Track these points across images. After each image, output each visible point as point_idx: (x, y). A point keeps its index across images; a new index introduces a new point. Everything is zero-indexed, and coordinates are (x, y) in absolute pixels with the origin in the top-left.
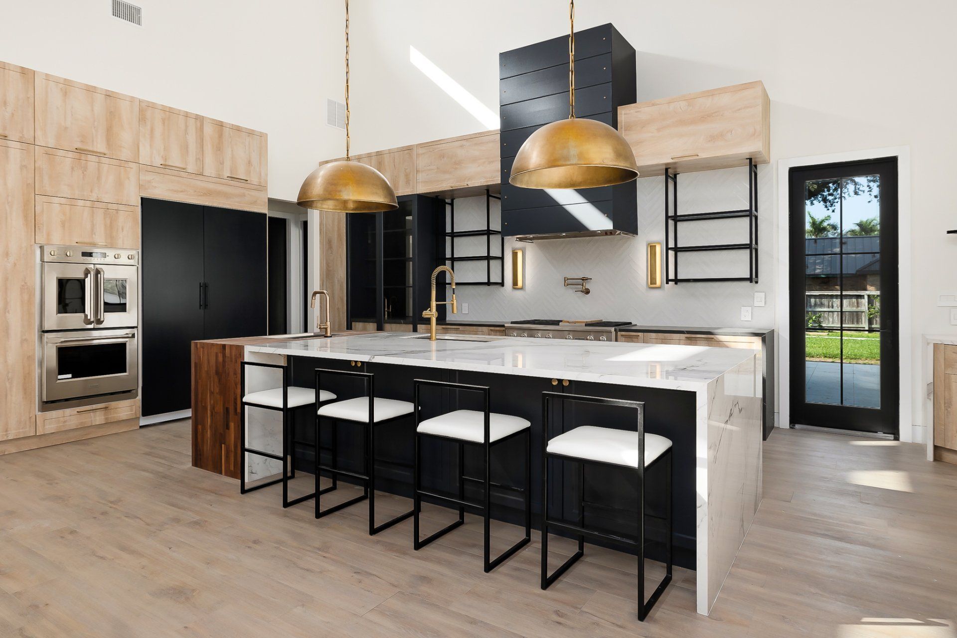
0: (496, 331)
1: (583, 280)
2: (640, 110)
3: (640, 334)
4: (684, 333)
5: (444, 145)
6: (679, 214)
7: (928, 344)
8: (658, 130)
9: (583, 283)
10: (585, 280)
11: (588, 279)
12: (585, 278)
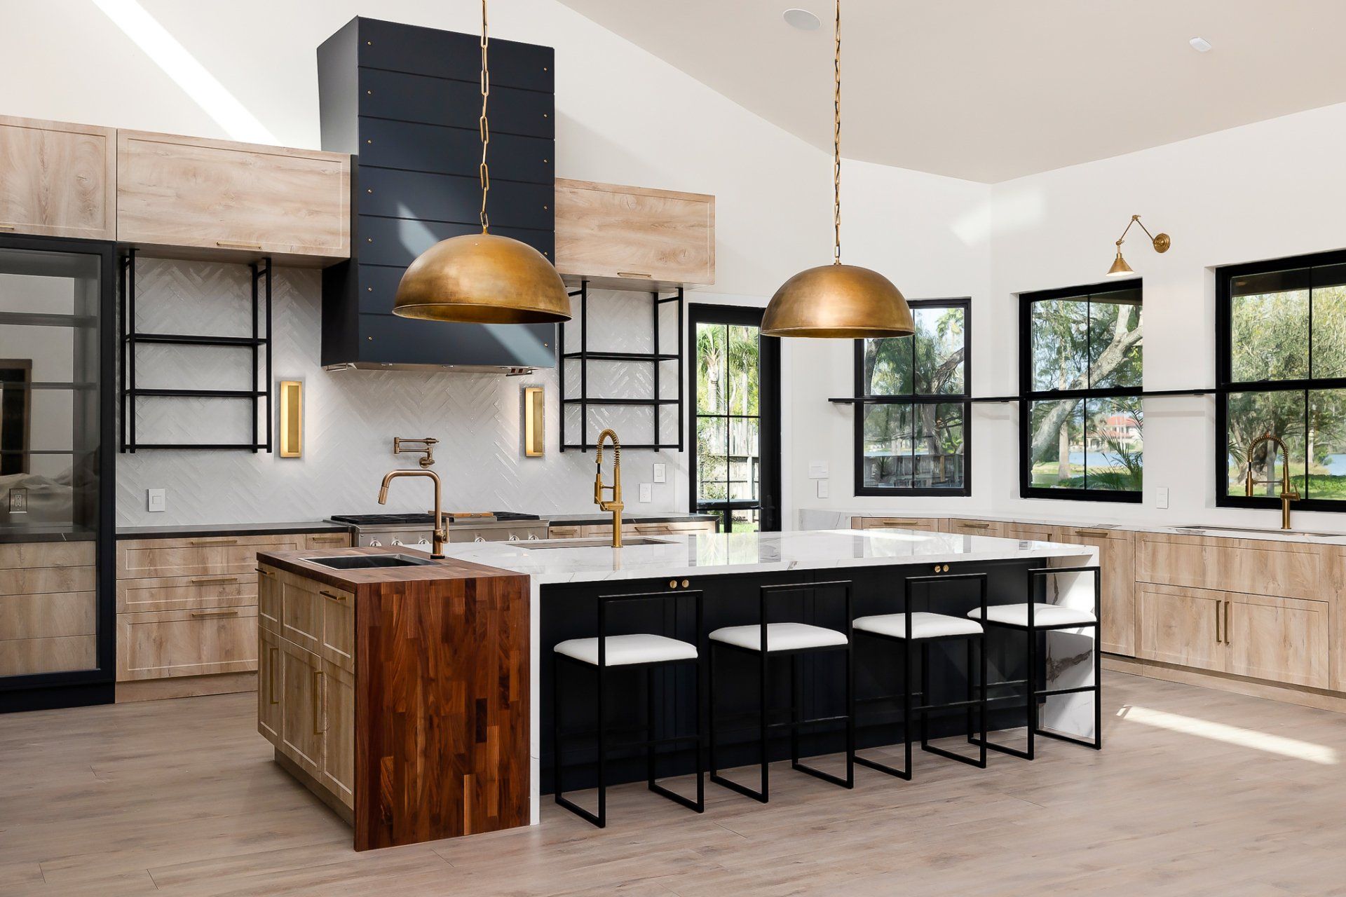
0: (324, 541)
1: (427, 443)
2: (576, 190)
3: (576, 527)
4: (633, 523)
5: (196, 150)
6: (588, 350)
7: (846, 518)
8: (601, 227)
9: (428, 449)
10: (431, 443)
11: (435, 443)
12: (430, 439)
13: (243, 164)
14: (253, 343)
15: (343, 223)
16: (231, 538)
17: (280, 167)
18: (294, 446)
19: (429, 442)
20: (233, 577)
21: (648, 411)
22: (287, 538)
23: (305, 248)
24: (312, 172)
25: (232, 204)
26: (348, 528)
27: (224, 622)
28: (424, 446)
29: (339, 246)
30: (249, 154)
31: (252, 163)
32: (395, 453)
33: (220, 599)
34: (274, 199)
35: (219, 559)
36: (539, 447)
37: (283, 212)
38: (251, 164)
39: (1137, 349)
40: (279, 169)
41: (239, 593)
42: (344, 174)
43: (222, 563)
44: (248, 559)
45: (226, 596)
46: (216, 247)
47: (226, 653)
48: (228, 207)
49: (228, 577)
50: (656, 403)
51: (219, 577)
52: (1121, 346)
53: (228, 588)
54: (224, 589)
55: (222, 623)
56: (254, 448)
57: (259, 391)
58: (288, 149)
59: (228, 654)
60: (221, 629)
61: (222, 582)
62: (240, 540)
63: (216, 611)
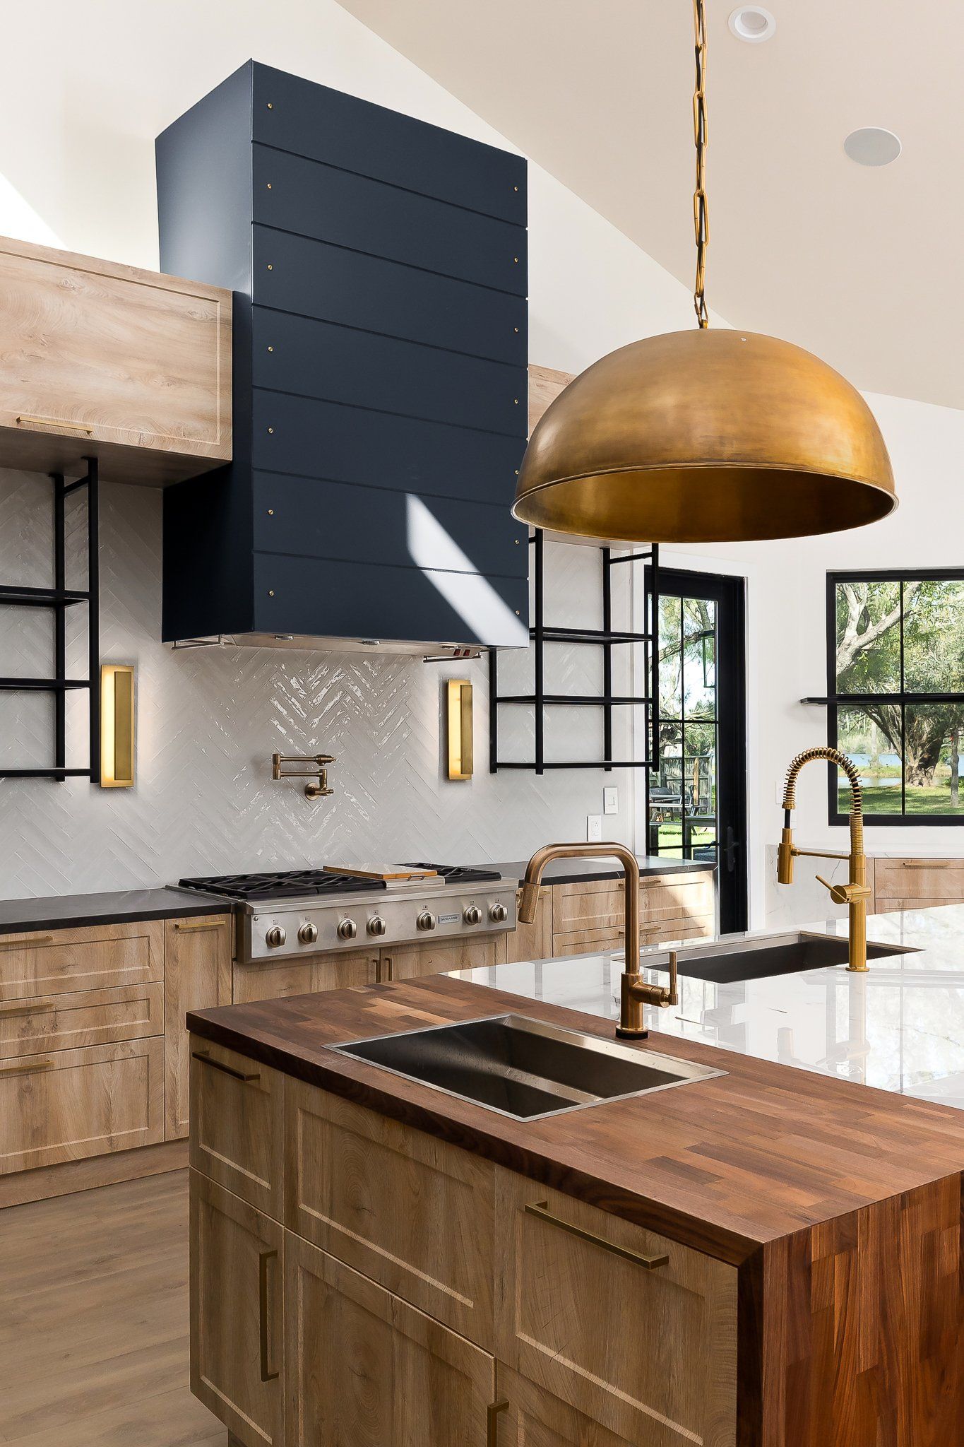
0: (194, 930)
1: (320, 763)
2: (544, 383)
9: (321, 771)
10: (325, 762)
11: (330, 761)
12: (324, 756)
13: (61, 287)
14: (56, 601)
15: (220, 402)
16: (41, 934)
17: (122, 300)
18: (125, 769)
19: (321, 760)
20: (46, 1000)
21: (597, 713)
22: (133, 928)
23: (163, 440)
24: (173, 313)
25: (40, 352)
26: (230, 905)
27: (30, 1080)
28: (315, 767)
29: (215, 440)
30: (71, 271)
31: (76, 286)
32: (275, 777)
33: (23, 1041)
34: (113, 353)
35: (21, 971)
36: (467, 768)
37: (127, 377)
38: (74, 288)
39: (866, 652)
40: (120, 302)
41: (55, 1027)
42: (223, 322)
43: (25, 977)
44: (71, 969)
45: (33, 1035)
46: (15, 426)
47: (33, 1135)
48: (35, 358)
49: (35, 1002)
50: (606, 702)
51: (22, 1004)
52: (851, 650)
53: (36, 1021)
54: (29, 1022)
55: (27, 1082)
56: (58, 774)
57: (67, 678)
58: (136, 271)
59: (37, 1134)
60: (25, 1092)
61: (26, 1012)
62: (56, 936)
63: (15, 1063)
